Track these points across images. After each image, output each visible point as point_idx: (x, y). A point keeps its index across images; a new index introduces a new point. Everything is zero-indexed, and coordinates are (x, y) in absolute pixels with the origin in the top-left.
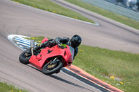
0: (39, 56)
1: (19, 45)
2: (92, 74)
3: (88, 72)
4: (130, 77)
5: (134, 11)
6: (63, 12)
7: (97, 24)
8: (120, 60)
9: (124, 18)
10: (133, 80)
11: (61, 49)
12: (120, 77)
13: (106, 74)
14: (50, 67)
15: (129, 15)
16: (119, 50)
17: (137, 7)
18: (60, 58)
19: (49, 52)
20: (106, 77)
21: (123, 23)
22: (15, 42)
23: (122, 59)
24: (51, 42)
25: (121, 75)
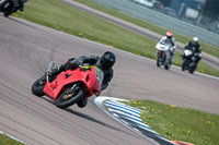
0: (54, 83)
14: (66, 97)
18: (81, 84)
19: (67, 76)
24: (72, 62)
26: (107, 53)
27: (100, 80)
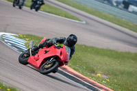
0: (36, 56)
1: (6, 42)
2: (79, 72)
3: (75, 69)
4: (116, 75)
5: (121, 9)
6: (50, 10)
7: (84, 22)
8: (106, 58)
9: (111, 16)
10: (120, 77)
11: (57, 50)
12: (107, 75)
13: (93, 71)
15: (115, 14)
16: (105, 48)
17: (123, 5)
18: (56, 58)
19: (46, 52)
20: (93, 75)
21: (109, 21)
22: (3, 40)
23: (109, 57)
24: (48, 42)
25: (107, 73)
26: (71, 35)
27: (69, 54)
